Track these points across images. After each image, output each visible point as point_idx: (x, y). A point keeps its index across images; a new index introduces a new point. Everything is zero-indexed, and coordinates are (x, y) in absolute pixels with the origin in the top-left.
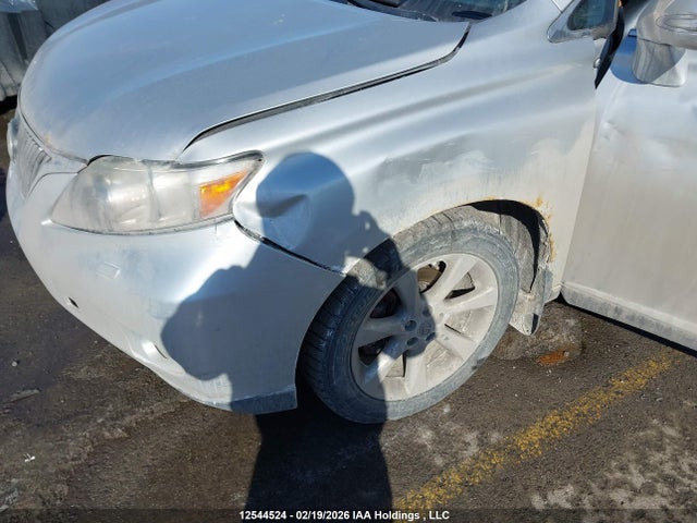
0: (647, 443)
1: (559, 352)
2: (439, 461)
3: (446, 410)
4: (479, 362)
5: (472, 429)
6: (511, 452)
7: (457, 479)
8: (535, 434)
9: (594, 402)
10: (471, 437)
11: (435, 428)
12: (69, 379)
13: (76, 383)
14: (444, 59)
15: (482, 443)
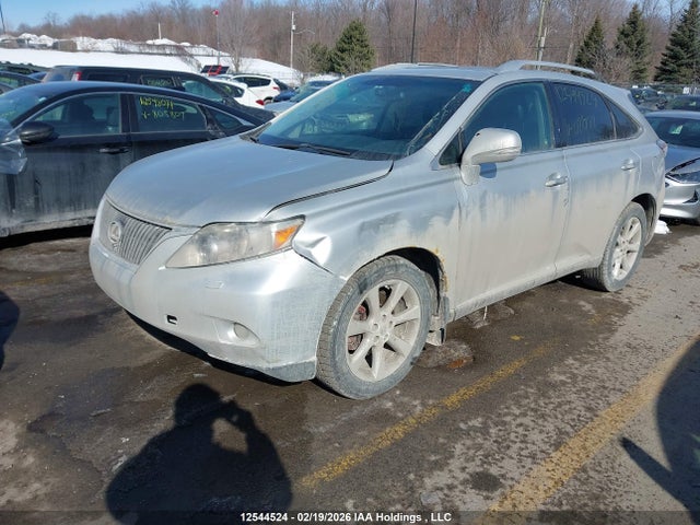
0: (519, 396)
1: (460, 361)
2: (400, 415)
3: (398, 392)
4: (414, 359)
5: (415, 399)
6: (442, 407)
7: (414, 421)
8: (454, 398)
9: (486, 382)
10: (416, 402)
11: (393, 400)
12: (131, 402)
13: (138, 403)
14: (384, 176)
15: (423, 404)
